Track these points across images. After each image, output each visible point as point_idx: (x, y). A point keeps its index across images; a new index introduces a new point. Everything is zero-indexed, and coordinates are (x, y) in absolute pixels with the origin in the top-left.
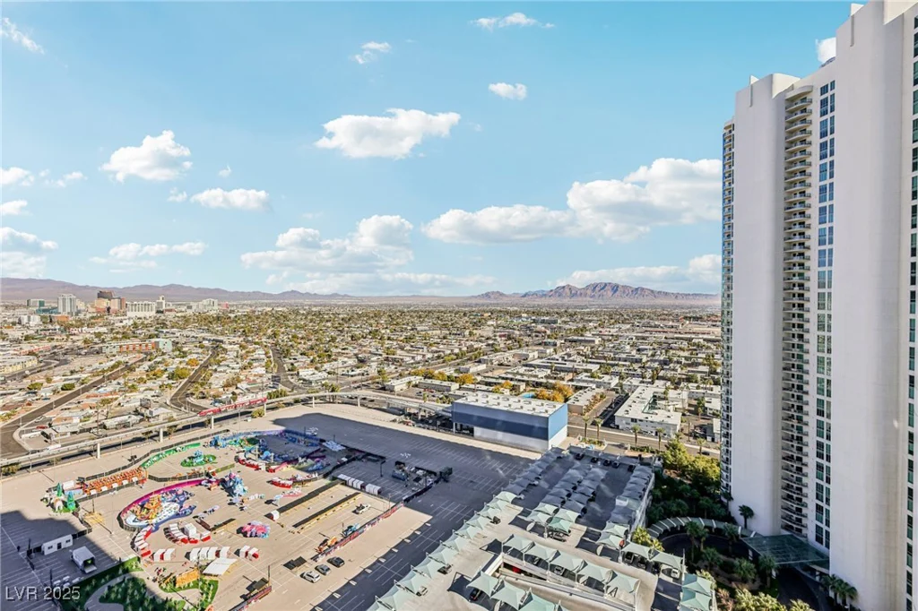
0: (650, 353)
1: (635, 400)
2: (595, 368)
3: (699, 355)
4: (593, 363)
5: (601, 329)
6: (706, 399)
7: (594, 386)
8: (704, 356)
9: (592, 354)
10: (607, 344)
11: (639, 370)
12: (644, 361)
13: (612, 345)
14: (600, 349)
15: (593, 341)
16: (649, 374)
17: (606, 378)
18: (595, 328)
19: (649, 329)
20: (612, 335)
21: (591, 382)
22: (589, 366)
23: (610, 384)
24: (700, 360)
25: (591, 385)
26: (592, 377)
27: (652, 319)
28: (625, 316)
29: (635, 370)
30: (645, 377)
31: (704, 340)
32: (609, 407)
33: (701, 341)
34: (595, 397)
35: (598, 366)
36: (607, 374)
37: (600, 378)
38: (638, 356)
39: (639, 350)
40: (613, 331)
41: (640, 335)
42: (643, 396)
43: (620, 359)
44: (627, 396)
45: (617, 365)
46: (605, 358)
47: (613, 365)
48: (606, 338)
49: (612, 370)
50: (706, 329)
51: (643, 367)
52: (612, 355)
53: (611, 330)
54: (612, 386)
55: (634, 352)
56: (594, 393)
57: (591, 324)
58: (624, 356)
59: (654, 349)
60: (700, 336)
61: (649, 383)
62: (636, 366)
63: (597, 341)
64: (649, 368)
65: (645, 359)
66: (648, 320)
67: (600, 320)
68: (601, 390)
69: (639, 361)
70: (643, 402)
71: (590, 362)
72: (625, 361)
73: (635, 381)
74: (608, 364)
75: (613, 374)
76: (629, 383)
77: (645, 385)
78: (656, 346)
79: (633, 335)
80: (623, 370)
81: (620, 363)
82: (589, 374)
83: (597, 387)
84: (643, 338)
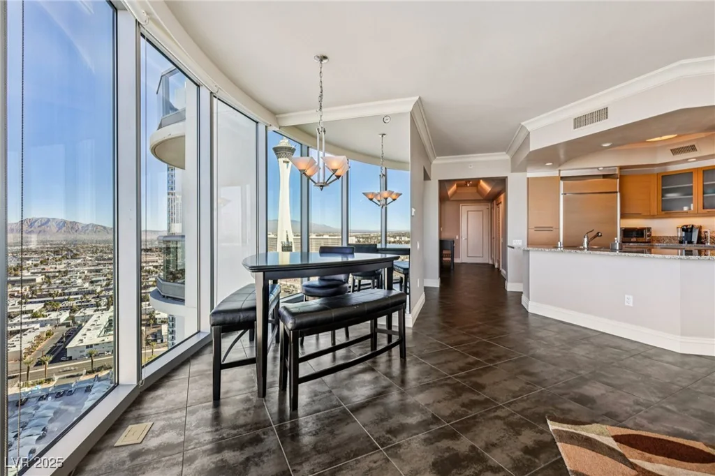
0: (104, 283)
1: (89, 328)
2: (36, 307)
3: (150, 279)
4: (35, 302)
5: (43, 267)
6: (156, 312)
7: (38, 326)
8: (154, 279)
9: (33, 293)
10: (52, 281)
11: (93, 300)
12: (98, 291)
13: (60, 281)
14: (43, 287)
15: (34, 280)
16: (104, 302)
17: (54, 315)
18: (36, 265)
19: (102, 262)
20: (59, 272)
21: (33, 322)
22: (29, 307)
23: (58, 319)
24: (151, 283)
25: (33, 326)
26: (33, 317)
27: (105, 253)
28: (75, 251)
29: (88, 301)
30: (100, 305)
31: (154, 267)
32: (58, 342)
33: (152, 268)
34: (39, 337)
35: (42, 305)
36: (54, 310)
37: (43, 316)
38: (91, 288)
39: (92, 282)
40: (61, 267)
41: (93, 268)
42: (98, 323)
43: (70, 294)
44: (80, 327)
45: (66, 300)
46: (50, 295)
47: (61, 301)
48: (51, 275)
49: (61, 305)
50: (155, 258)
51: (98, 297)
52: (60, 291)
53: (57, 267)
54: (62, 321)
55: (87, 285)
56: (37, 333)
57: (30, 262)
58: (75, 290)
59: (109, 279)
60: (151, 264)
61: (105, 310)
62: (89, 297)
63: (39, 279)
64: (104, 297)
65: (99, 289)
66: (101, 254)
67: (42, 257)
68: (48, 328)
69: (93, 292)
70: (98, 328)
71: (31, 303)
72: (77, 294)
73: (89, 311)
74: (55, 301)
75: (61, 309)
76: (82, 314)
77: (100, 312)
78: (109, 276)
79: (85, 269)
80: (74, 303)
81: (71, 297)
82: (29, 315)
83: (41, 326)
84: (97, 271)
